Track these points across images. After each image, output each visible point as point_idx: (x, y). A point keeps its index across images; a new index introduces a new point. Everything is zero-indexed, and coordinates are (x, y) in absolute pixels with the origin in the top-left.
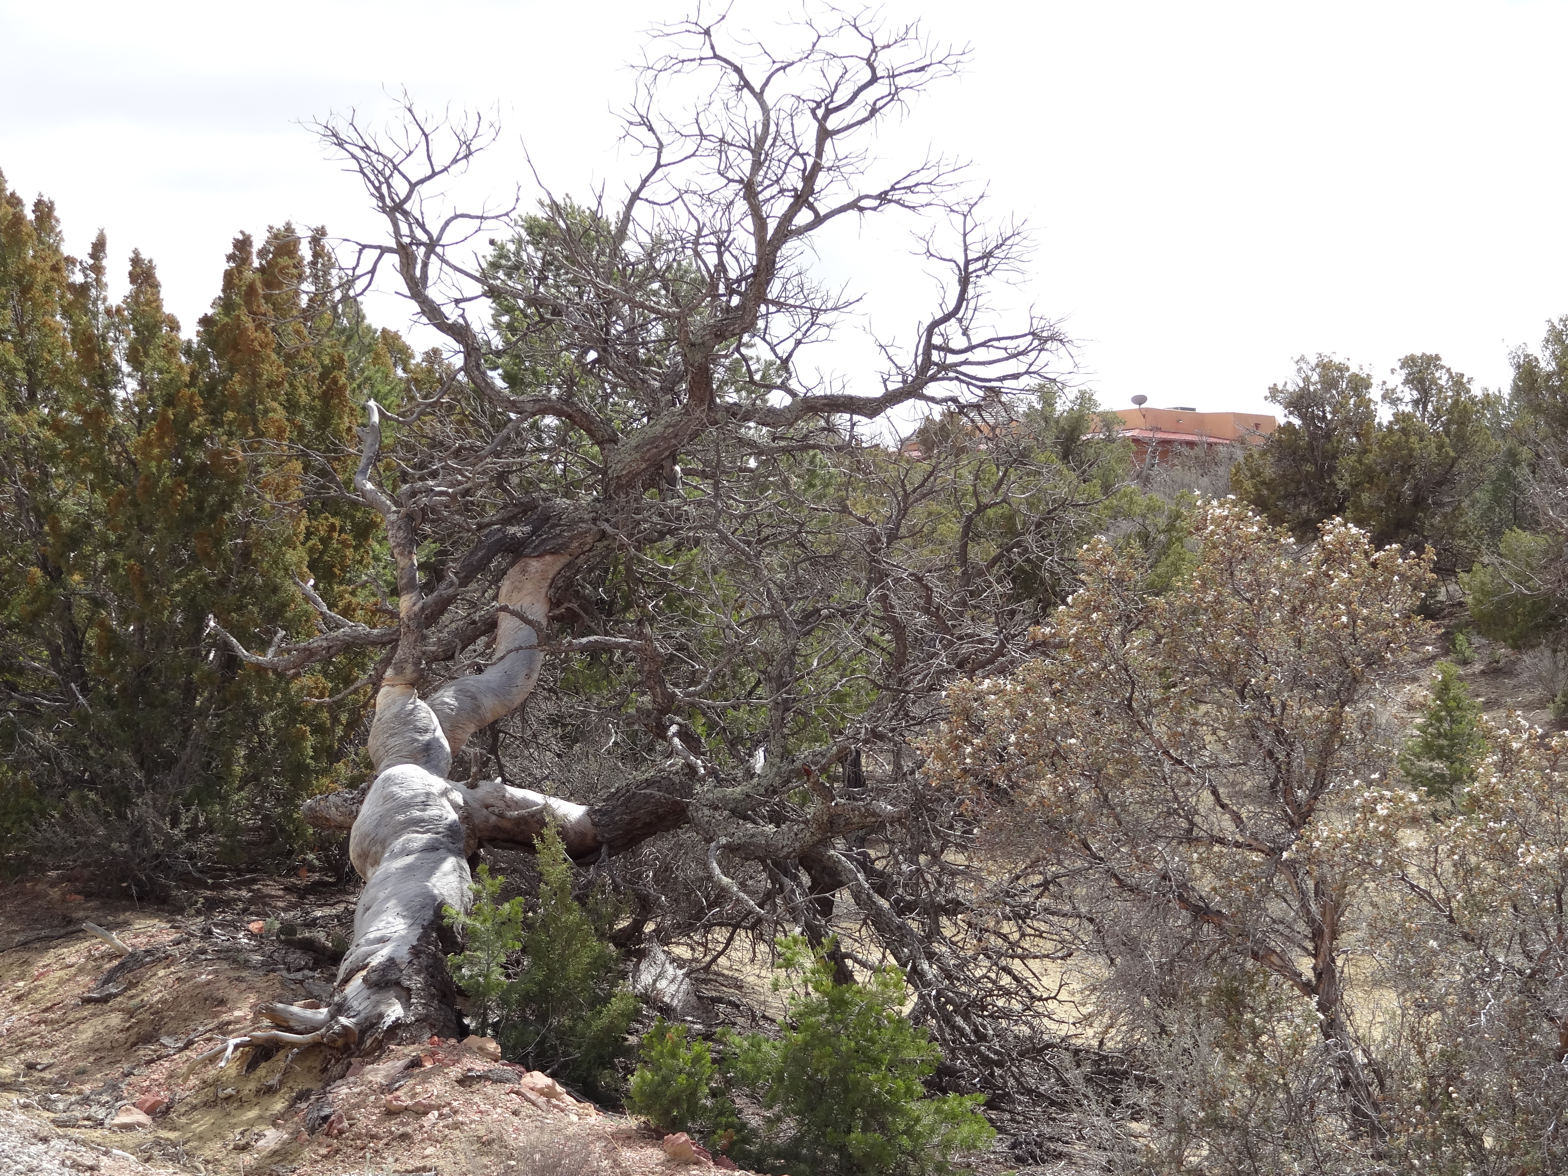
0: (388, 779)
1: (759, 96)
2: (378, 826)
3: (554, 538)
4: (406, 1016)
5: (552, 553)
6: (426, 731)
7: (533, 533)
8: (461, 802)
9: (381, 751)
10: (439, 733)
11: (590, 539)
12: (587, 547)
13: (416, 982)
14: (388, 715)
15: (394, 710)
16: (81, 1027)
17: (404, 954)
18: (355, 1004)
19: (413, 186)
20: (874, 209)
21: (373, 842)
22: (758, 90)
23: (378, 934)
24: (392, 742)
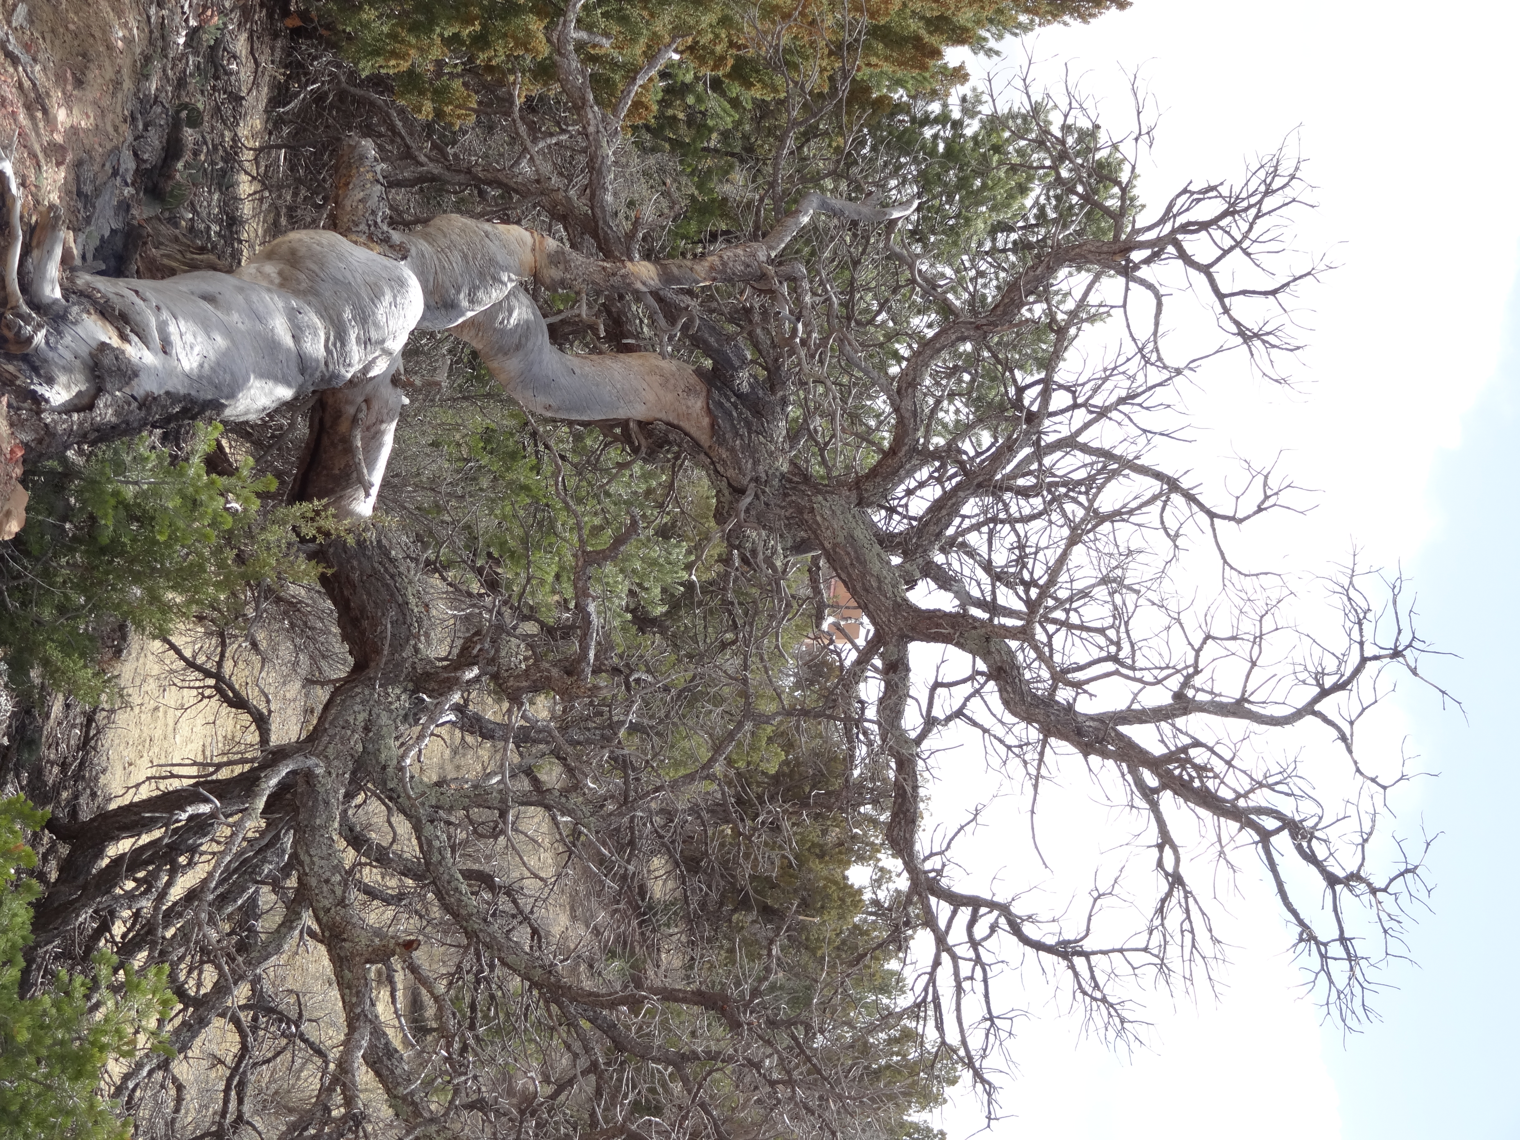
0: (401, 283)
1: (1309, 709)
2: (336, 281)
3: (733, 426)
4: (53, 410)
5: (712, 426)
6: (471, 302)
7: (739, 396)
8: (371, 374)
9: (443, 242)
10: (470, 314)
11: (731, 473)
12: (721, 469)
13: (104, 413)
14: (493, 247)
15: (501, 257)
17: (145, 386)
18: (68, 339)
19: (1206, 270)
20: (1160, 864)
21: (314, 277)
22: (1317, 707)
23: (175, 338)
24: (456, 257)
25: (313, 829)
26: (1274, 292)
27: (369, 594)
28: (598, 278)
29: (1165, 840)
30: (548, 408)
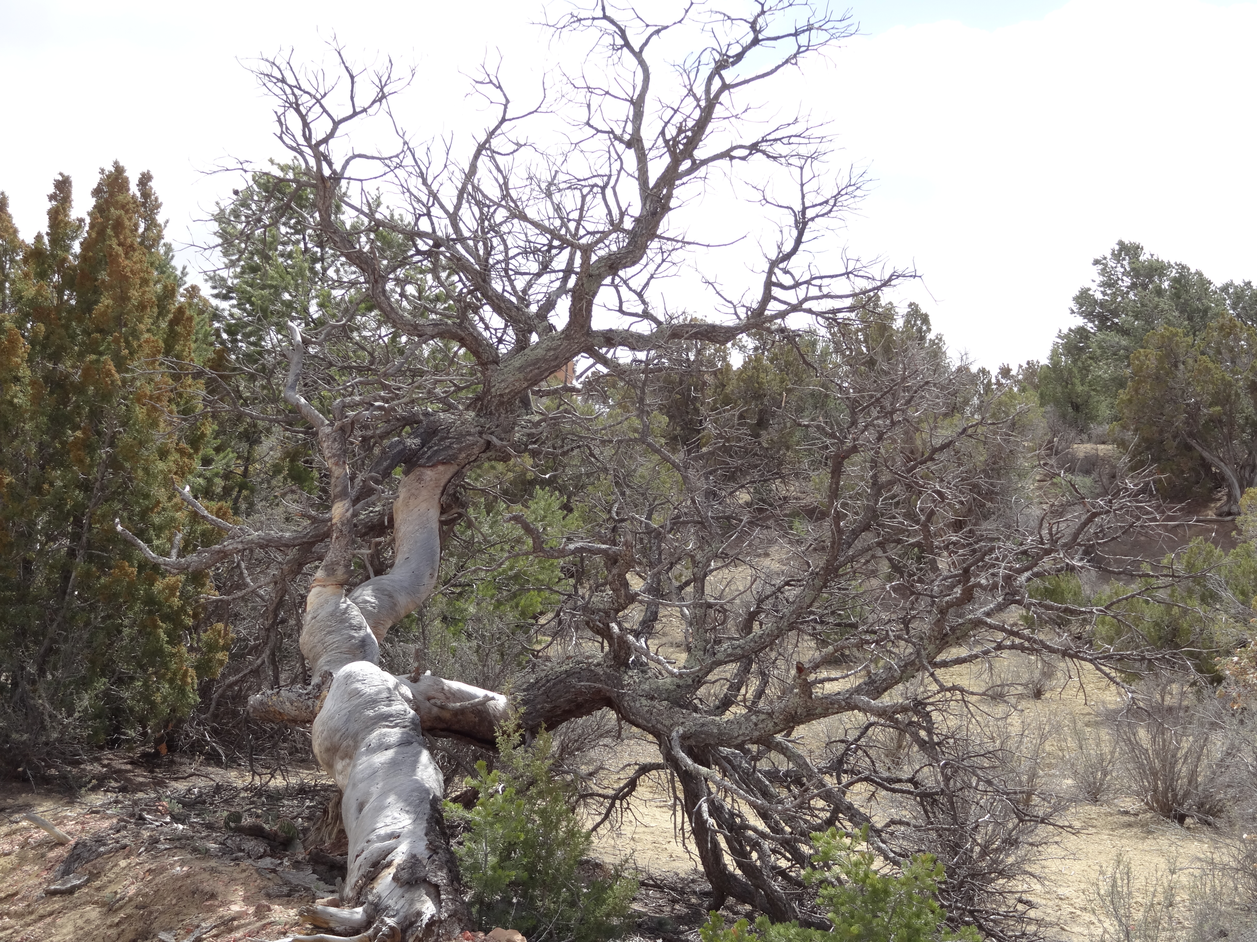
0: (349, 677)
1: (638, 55)
2: (347, 721)
3: (444, 449)
4: (439, 912)
5: (444, 463)
6: (360, 628)
7: (423, 445)
9: (319, 648)
10: (369, 630)
11: (476, 450)
12: (473, 458)
13: (440, 878)
14: (323, 614)
15: (329, 608)
16: (59, 921)
17: (422, 850)
18: (391, 902)
19: (336, 124)
20: (743, 158)
21: (345, 736)
22: (637, 50)
23: (389, 830)
24: (330, 639)
25: (721, 734)
26: (352, 77)
27: (560, 697)
28: (343, 542)
29: (727, 155)
30: (432, 575)
